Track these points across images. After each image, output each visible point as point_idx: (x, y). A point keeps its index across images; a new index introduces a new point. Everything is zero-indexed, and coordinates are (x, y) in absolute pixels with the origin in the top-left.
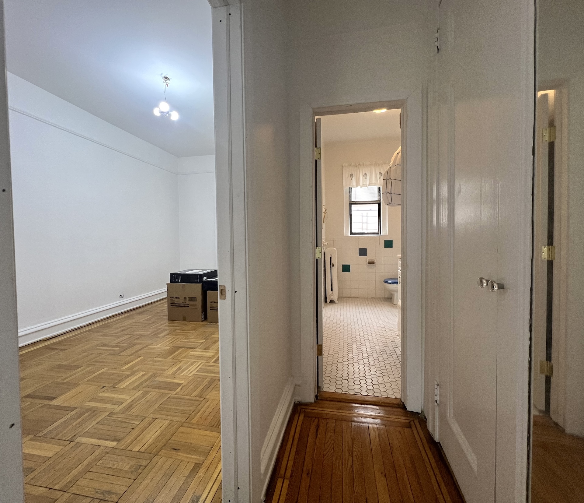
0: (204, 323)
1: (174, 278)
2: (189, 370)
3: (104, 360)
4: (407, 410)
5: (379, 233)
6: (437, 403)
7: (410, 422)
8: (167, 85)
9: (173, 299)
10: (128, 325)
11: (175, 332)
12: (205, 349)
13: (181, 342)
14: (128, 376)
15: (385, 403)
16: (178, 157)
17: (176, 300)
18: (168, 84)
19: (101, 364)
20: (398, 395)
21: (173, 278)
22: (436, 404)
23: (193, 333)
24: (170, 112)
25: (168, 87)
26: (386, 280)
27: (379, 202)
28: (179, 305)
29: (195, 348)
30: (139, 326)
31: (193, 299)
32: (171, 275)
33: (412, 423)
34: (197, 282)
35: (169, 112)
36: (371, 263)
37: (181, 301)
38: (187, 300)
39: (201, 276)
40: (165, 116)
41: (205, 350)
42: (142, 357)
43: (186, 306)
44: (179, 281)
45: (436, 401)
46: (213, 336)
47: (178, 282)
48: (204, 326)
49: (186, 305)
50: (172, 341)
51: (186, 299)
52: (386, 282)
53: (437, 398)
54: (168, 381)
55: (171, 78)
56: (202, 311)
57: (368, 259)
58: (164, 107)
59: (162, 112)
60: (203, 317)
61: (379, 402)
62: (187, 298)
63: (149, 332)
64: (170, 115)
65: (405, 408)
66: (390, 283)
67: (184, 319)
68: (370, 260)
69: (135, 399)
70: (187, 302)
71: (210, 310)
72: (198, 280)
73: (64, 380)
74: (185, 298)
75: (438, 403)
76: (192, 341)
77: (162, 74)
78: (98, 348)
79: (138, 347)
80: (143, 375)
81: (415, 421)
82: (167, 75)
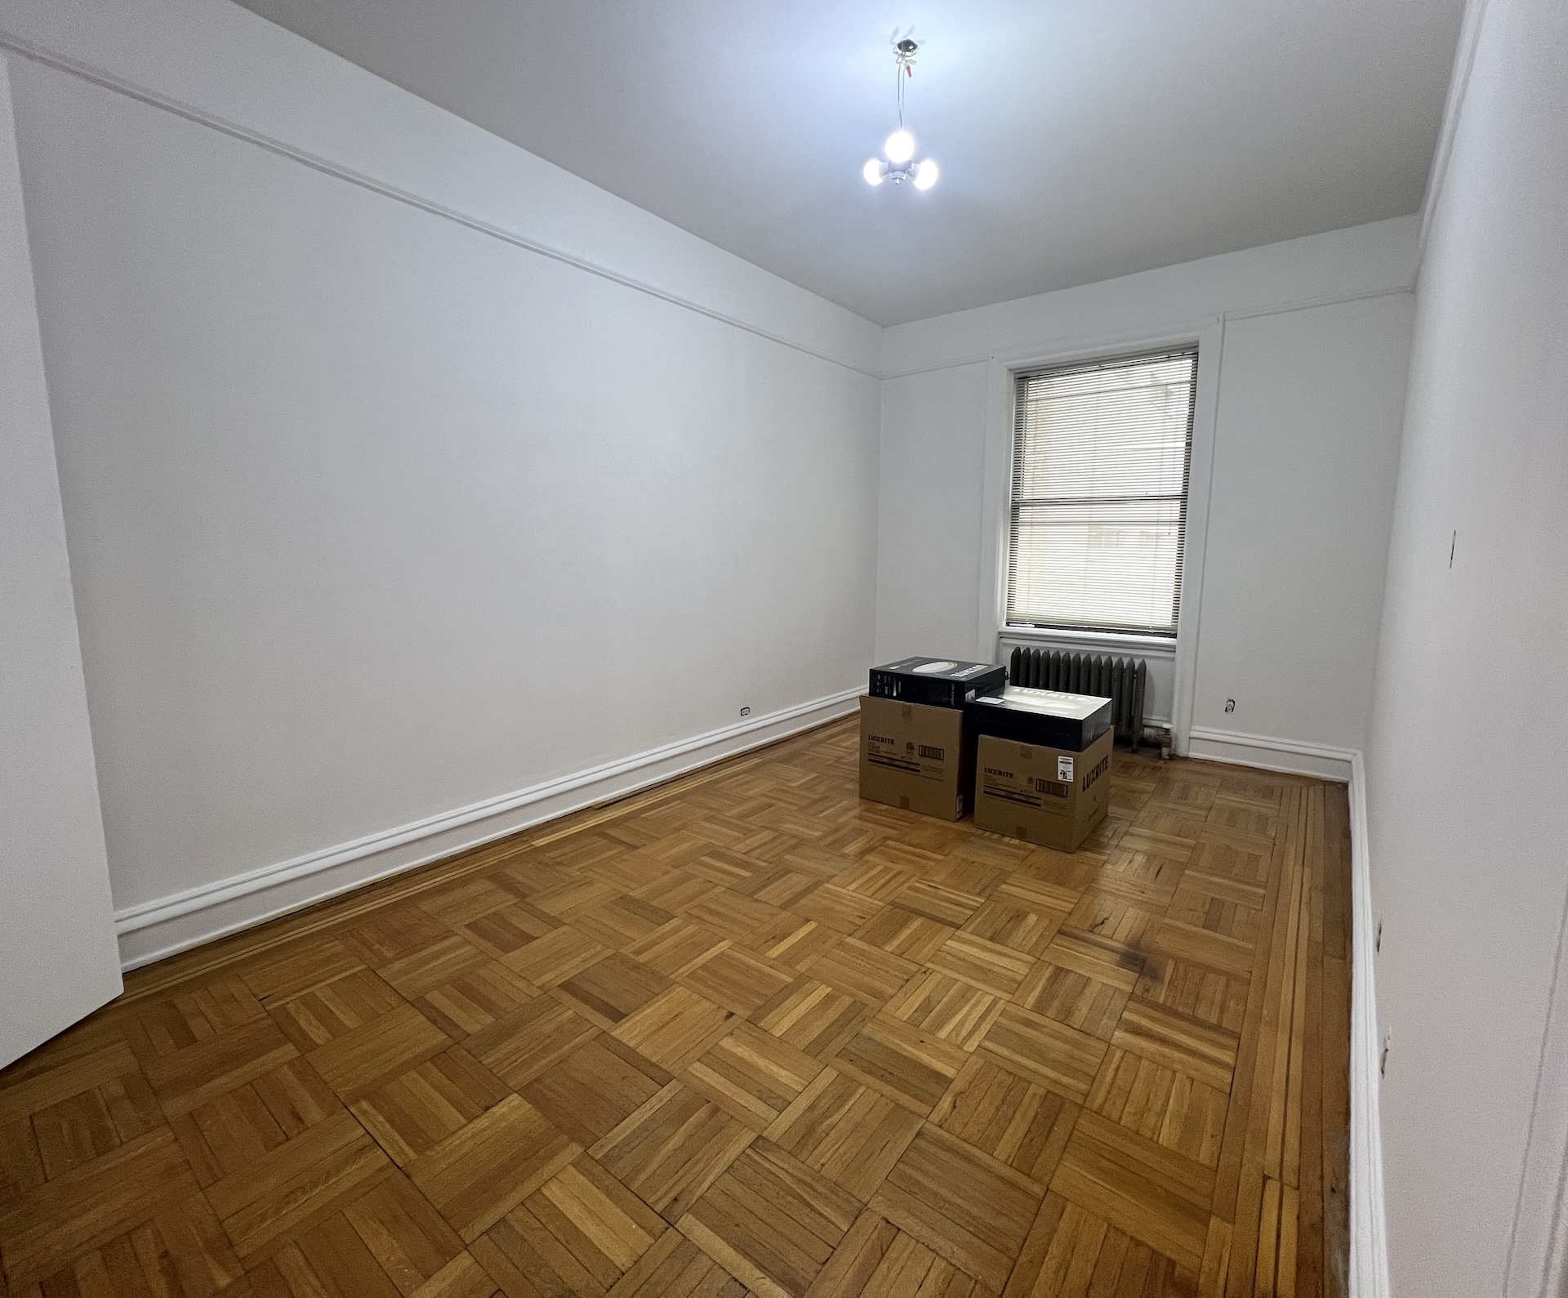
0: (962, 827)
1: (881, 682)
2: (962, 1023)
3: (722, 910)
8: (908, 68)
9: (878, 744)
10: (762, 795)
11: (887, 846)
12: (992, 939)
13: (910, 888)
14: (787, 991)
16: (883, 327)
17: (884, 747)
18: (911, 66)
19: (715, 920)
21: (878, 684)
23: (938, 861)
24: (913, 165)
25: (910, 75)
28: (891, 763)
29: (958, 927)
30: (790, 803)
31: (934, 753)
32: (873, 673)
34: (948, 705)
35: (909, 164)
37: (899, 751)
38: (916, 752)
39: (961, 687)
40: (898, 181)
41: (989, 944)
42: (812, 925)
43: (910, 768)
44: (895, 694)
46: (1004, 886)
47: (890, 696)
48: (963, 838)
49: (912, 766)
50: (882, 881)
51: (912, 748)
54: (905, 1050)
55: (922, 42)
56: (958, 791)
58: (900, 146)
59: (891, 169)
60: (961, 809)
62: (916, 747)
63: (817, 830)
64: (912, 176)
67: (905, 804)
69: (818, 1098)
70: (916, 758)
71: (985, 792)
72: (952, 700)
73: (639, 952)
74: (910, 746)
76: (942, 893)
77: (896, 33)
78: (704, 859)
79: (798, 882)
80: (829, 1000)
82: (910, 32)
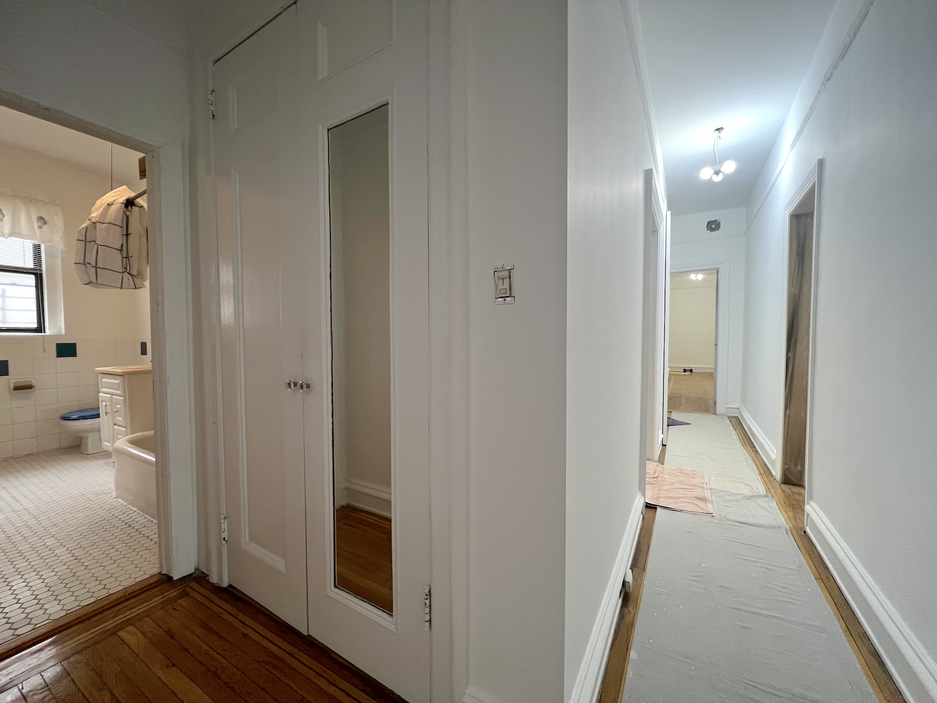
4: (175, 578)
5: (40, 328)
6: (224, 540)
7: (184, 590)
15: (136, 591)
20: (154, 570)
22: (224, 542)
26: (68, 416)
27: (39, 272)
33: (188, 589)
36: (24, 388)
45: (224, 538)
52: (66, 418)
53: (225, 535)
57: (12, 381)
61: (125, 596)
65: (170, 578)
66: (79, 419)
68: (17, 382)
75: (226, 540)
81: (190, 585)
